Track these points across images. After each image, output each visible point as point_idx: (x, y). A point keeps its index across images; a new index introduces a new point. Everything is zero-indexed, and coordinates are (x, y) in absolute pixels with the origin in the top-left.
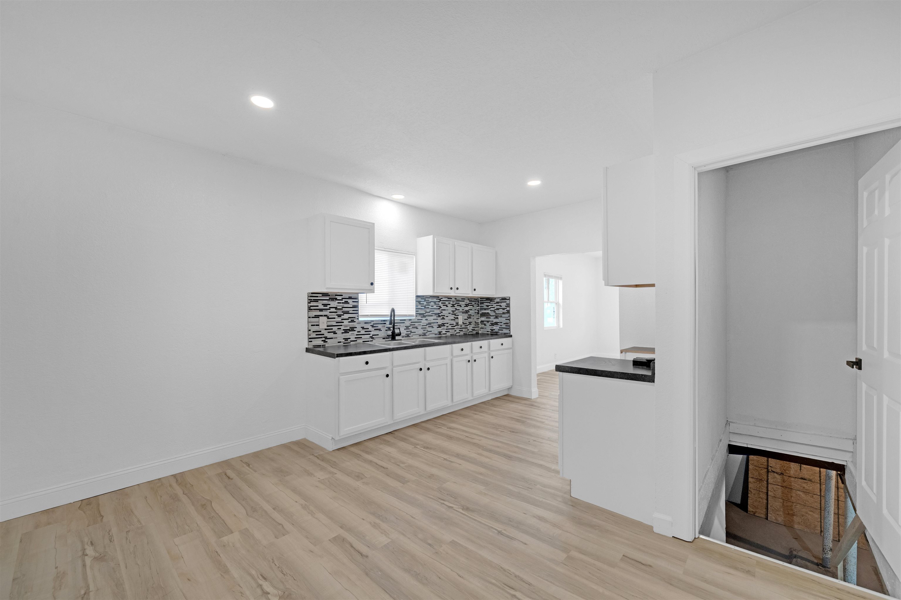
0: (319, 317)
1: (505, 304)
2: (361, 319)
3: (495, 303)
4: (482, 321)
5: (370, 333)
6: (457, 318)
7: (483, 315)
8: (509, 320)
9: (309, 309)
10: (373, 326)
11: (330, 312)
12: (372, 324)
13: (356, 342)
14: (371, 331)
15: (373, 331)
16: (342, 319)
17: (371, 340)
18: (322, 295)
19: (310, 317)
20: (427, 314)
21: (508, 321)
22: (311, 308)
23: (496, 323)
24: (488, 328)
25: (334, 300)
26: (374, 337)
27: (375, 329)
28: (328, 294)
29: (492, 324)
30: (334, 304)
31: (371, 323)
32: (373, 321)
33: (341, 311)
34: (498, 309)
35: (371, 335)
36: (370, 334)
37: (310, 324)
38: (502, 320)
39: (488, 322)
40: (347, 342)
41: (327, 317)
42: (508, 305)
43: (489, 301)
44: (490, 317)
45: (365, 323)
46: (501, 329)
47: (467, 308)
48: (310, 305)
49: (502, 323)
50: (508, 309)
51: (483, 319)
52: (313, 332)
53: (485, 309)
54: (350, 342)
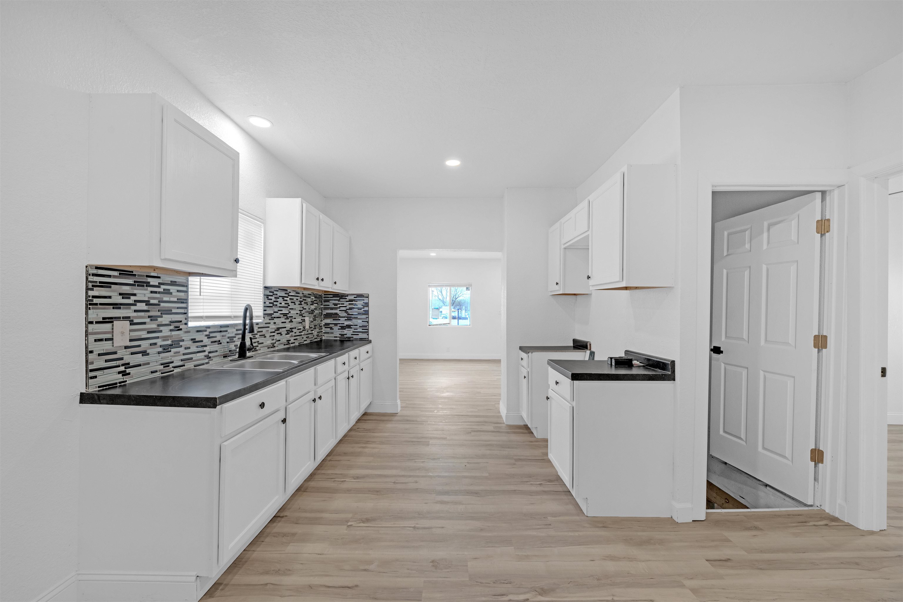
0: (112, 322)
1: (362, 302)
2: (191, 324)
3: (347, 301)
4: (326, 325)
5: (205, 348)
6: (304, 321)
7: (328, 316)
8: (368, 322)
9: (90, 304)
10: (209, 337)
11: (135, 311)
12: (207, 333)
13: (183, 367)
14: (206, 346)
15: (209, 345)
16: (158, 325)
17: (207, 361)
18: (120, 274)
19: (91, 323)
20: (276, 315)
21: (365, 324)
22: (94, 302)
23: (349, 326)
24: (337, 333)
25: (143, 286)
26: (210, 355)
27: (212, 342)
28: (132, 272)
29: (343, 328)
30: (143, 294)
31: (206, 331)
32: (208, 327)
33: (157, 308)
34: (350, 309)
35: (206, 353)
36: (204, 351)
37: (92, 338)
38: (359, 322)
39: (336, 325)
40: (167, 369)
41: (130, 321)
42: (367, 305)
43: (338, 299)
44: (340, 318)
45: (198, 331)
46: (356, 333)
47: (313, 307)
48: (91, 293)
49: (357, 325)
50: (366, 309)
51: (328, 321)
52: (99, 355)
53: (332, 309)
54: (172, 369)
